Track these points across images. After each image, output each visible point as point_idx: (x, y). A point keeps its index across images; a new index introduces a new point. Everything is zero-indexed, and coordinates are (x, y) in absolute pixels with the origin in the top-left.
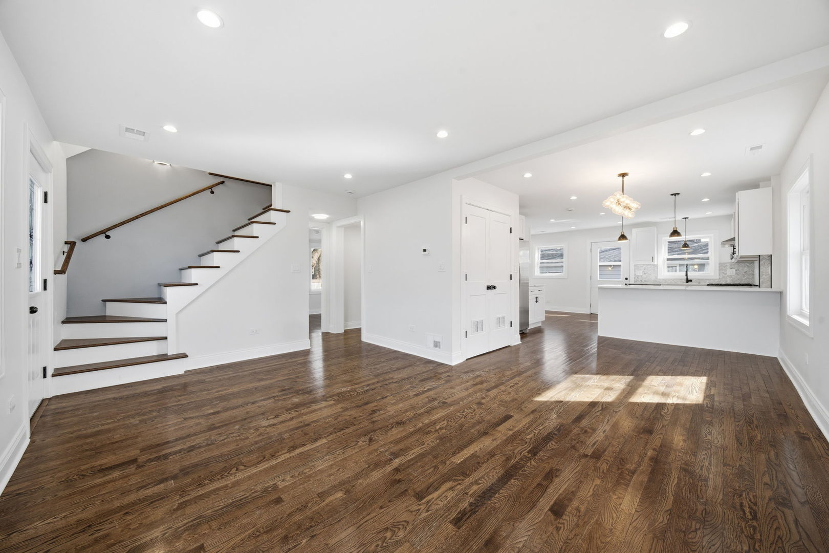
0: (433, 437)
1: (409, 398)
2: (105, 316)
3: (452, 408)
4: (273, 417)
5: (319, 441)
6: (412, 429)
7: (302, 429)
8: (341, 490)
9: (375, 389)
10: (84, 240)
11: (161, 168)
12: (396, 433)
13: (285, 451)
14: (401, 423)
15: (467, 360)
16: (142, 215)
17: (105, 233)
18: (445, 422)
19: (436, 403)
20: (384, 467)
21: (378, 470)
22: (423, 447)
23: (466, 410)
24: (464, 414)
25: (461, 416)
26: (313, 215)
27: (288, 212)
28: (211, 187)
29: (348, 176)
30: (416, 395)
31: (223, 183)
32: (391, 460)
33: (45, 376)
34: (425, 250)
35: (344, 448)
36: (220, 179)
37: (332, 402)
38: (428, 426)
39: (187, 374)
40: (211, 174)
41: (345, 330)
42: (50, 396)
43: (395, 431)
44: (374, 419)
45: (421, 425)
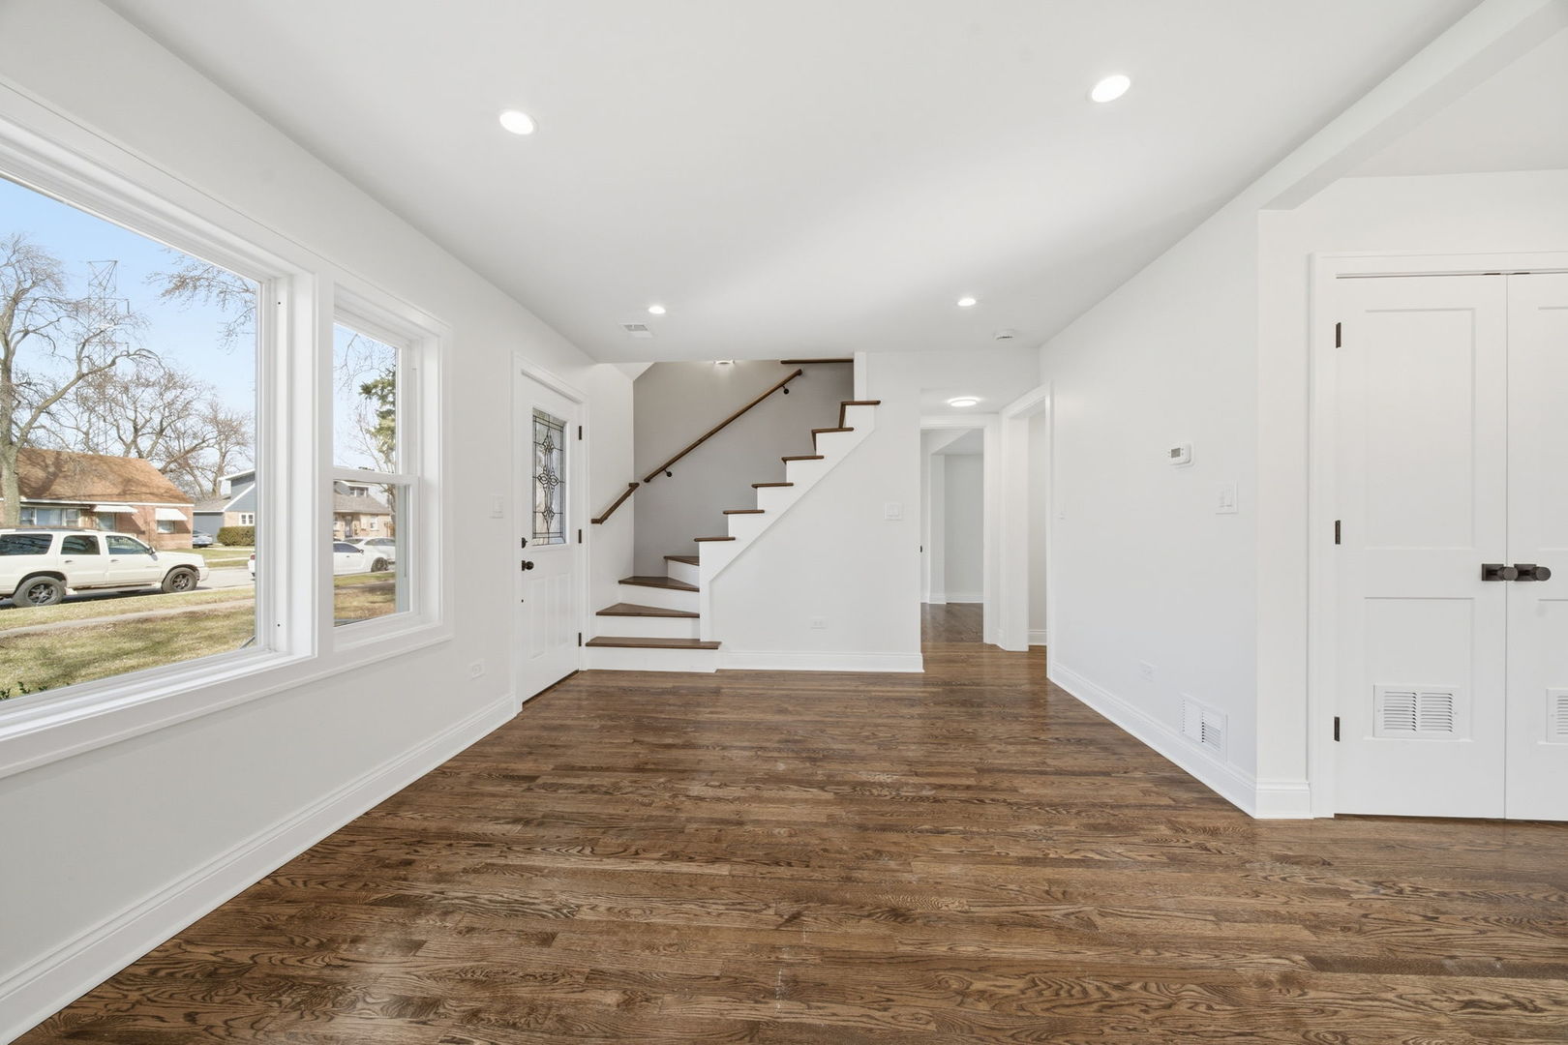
0: (932, 1003)
1: (1000, 860)
2: (667, 578)
3: (1090, 955)
4: (717, 784)
5: (717, 865)
6: (909, 948)
7: (723, 827)
8: (624, 992)
9: (945, 801)
10: (647, 480)
11: (723, 368)
12: (863, 935)
13: (658, 855)
14: (903, 915)
15: (1339, 817)
16: (701, 441)
17: (664, 469)
18: (1020, 984)
19: (1058, 911)
20: (741, 1001)
21: (724, 999)
22: (877, 1014)
23: (1136, 986)
24: (1116, 995)
25: (1095, 995)
26: (950, 401)
27: (877, 403)
28: (782, 385)
29: (967, 302)
30: (1027, 861)
31: (799, 373)
32: (771, 994)
33: (580, 645)
34: (1176, 453)
35: (734, 904)
36: (795, 368)
37: (829, 796)
38: (957, 964)
39: (718, 674)
40: (784, 362)
41: (1030, 646)
42: (585, 668)
43: (865, 927)
44: (857, 874)
45: (941, 950)
